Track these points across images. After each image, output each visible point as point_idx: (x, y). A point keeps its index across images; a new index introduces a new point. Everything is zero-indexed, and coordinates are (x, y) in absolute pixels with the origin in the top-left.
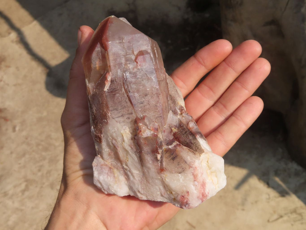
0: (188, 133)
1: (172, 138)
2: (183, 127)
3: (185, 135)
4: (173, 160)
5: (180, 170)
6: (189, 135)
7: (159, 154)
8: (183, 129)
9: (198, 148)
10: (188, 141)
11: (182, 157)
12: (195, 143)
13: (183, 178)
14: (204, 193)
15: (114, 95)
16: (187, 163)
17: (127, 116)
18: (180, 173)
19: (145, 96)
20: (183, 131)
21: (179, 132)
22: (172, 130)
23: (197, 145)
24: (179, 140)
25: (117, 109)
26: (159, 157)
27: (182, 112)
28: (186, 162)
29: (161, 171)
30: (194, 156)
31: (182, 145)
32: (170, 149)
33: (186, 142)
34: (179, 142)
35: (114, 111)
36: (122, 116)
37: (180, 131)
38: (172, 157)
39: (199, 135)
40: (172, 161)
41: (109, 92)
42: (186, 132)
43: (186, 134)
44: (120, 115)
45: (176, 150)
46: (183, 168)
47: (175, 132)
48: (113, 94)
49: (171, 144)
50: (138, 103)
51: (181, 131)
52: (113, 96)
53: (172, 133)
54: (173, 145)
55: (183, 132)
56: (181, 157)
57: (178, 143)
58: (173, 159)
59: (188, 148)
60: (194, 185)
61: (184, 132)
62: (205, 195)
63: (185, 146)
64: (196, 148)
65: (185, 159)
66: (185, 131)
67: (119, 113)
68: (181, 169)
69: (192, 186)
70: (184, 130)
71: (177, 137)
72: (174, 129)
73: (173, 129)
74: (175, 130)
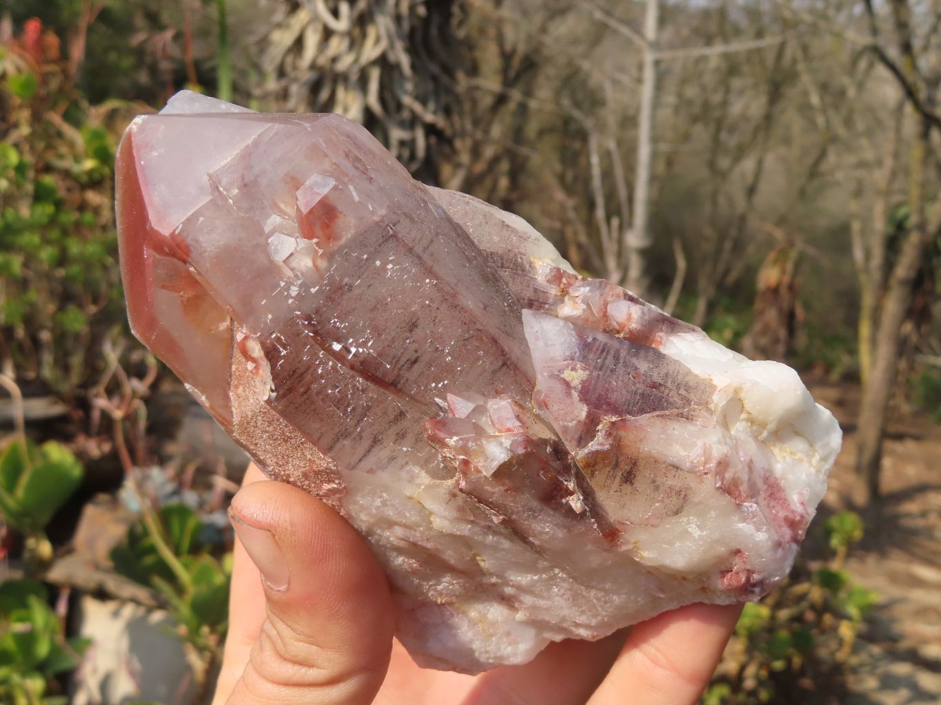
0: (623, 353)
1: (584, 414)
2: (597, 343)
3: (620, 370)
4: (632, 484)
5: (674, 502)
6: (634, 360)
7: (571, 494)
8: (603, 351)
9: (688, 388)
10: (641, 387)
11: (651, 457)
12: (667, 375)
13: (695, 520)
14: (791, 516)
15: (305, 392)
16: (682, 470)
17: (392, 432)
18: (677, 513)
19: (411, 331)
20: (605, 358)
21: (595, 374)
22: (567, 384)
23: (680, 377)
24: (609, 404)
25: (345, 434)
26: (576, 503)
27: (562, 286)
28: (677, 468)
29: (612, 541)
30: (690, 427)
31: (630, 413)
32: (596, 454)
33: (636, 393)
34: (615, 410)
35: (338, 446)
36: (376, 441)
37: (595, 368)
38: (620, 474)
39: (661, 331)
40: (627, 488)
41: (284, 396)
42: (617, 358)
43: (621, 361)
44: (366, 443)
45: (622, 444)
46: (679, 493)
47: (583, 382)
48: (302, 390)
49: (593, 437)
50: (400, 369)
51: (599, 366)
52: (305, 396)
53: (575, 394)
54: (600, 437)
55: (607, 362)
56: (652, 459)
57: (614, 419)
58: (629, 478)
59: (658, 413)
60: (744, 520)
61: (610, 361)
62: (798, 518)
63: (642, 411)
64: (683, 392)
65: (671, 459)
66: (612, 352)
67: (361, 438)
68: (675, 499)
69: (741, 525)
70: (608, 352)
71: (599, 398)
72: (574, 373)
73: (567, 375)
74: (576, 376)
